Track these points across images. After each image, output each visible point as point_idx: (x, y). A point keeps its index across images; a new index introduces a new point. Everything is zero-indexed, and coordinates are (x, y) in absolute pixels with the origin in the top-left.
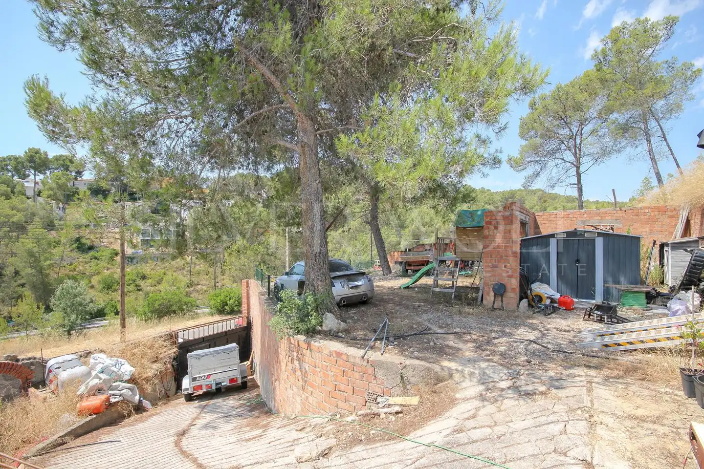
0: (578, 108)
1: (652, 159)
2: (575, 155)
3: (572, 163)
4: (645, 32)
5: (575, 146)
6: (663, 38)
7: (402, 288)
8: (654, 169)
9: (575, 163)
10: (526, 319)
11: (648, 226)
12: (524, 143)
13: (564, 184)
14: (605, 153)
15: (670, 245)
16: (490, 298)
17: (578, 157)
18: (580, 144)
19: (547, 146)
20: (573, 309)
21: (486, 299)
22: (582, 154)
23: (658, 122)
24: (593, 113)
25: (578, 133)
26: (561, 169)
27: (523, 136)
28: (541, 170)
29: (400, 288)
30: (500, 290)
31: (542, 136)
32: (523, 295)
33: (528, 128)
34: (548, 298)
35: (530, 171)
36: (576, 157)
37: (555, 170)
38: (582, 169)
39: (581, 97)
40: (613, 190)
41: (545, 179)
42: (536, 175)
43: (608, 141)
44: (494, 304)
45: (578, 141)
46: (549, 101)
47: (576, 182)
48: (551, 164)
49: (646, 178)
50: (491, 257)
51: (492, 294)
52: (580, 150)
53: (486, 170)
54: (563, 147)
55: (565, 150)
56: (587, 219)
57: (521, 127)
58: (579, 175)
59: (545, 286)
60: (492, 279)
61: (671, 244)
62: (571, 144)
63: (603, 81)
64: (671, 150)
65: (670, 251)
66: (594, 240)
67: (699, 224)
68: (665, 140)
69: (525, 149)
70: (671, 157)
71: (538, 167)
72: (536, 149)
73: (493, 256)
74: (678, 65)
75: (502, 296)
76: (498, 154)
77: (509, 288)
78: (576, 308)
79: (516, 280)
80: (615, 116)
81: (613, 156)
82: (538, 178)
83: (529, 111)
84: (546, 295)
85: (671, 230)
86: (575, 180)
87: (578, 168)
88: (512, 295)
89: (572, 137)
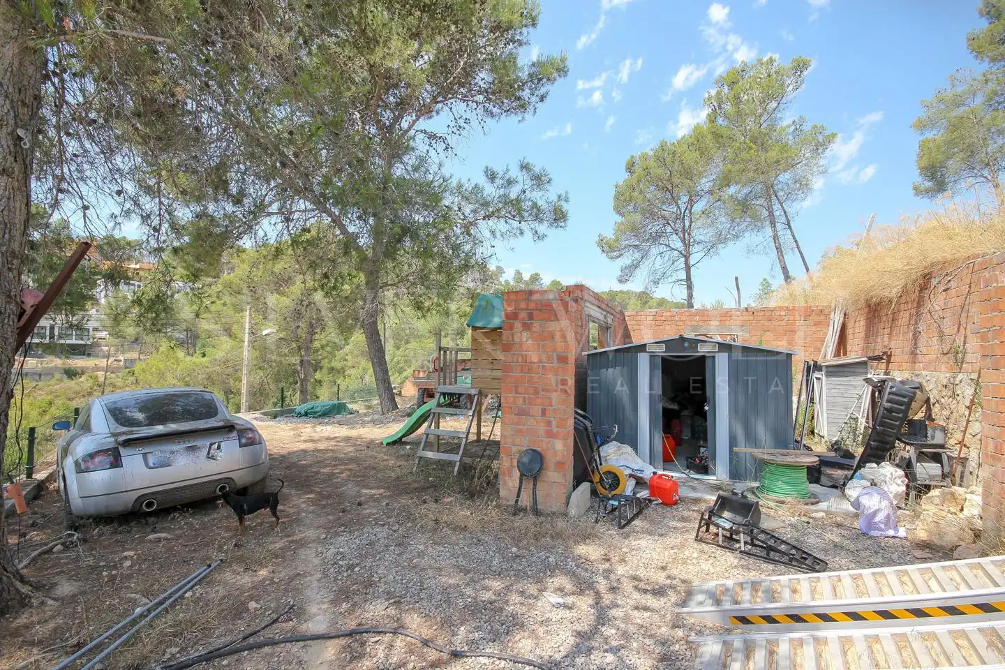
0: (688, 174)
1: (777, 248)
2: (683, 240)
3: (680, 252)
4: (769, 76)
5: (684, 231)
6: (791, 88)
7: (385, 444)
8: (780, 262)
9: (683, 252)
10: (576, 542)
11: (786, 338)
12: (619, 219)
13: (670, 280)
14: (721, 239)
15: (824, 369)
16: (509, 483)
17: (687, 245)
18: (690, 226)
19: (650, 227)
20: (676, 503)
21: (505, 484)
22: (692, 240)
23: (782, 206)
24: (705, 183)
25: (687, 211)
26: (666, 258)
27: (618, 210)
28: (642, 257)
29: (382, 443)
30: (533, 467)
31: (643, 212)
32: (582, 475)
33: (625, 201)
34: (631, 476)
35: (626, 260)
36: (684, 243)
37: (659, 262)
38: (692, 261)
39: (691, 157)
40: (737, 279)
41: (645, 273)
42: (635, 266)
43: (723, 222)
44: (518, 496)
45: (687, 223)
46: (652, 163)
47: (684, 277)
48: (654, 250)
49: (765, 280)
50: (517, 393)
51: (517, 474)
52: (689, 234)
53: (542, 228)
54: (669, 229)
55: (672, 234)
56: (700, 323)
57: (617, 198)
58: (688, 268)
59: (627, 449)
60: (517, 441)
61: (827, 367)
62: (678, 226)
63: (717, 136)
64: (796, 241)
65: (824, 378)
66: (714, 357)
67: (863, 335)
68: (790, 228)
69: (622, 227)
70: (796, 250)
71: (637, 255)
72: (635, 230)
73: (521, 390)
74: (807, 127)
75: (535, 479)
76: (563, 203)
77: (550, 460)
78: (682, 500)
79: (565, 445)
80: (732, 190)
81: (730, 244)
82: (637, 270)
83: (626, 175)
84: (628, 472)
85: (818, 344)
86: (683, 275)
87: (687, 258)
88: (557, 477)
89: (680, 217)
